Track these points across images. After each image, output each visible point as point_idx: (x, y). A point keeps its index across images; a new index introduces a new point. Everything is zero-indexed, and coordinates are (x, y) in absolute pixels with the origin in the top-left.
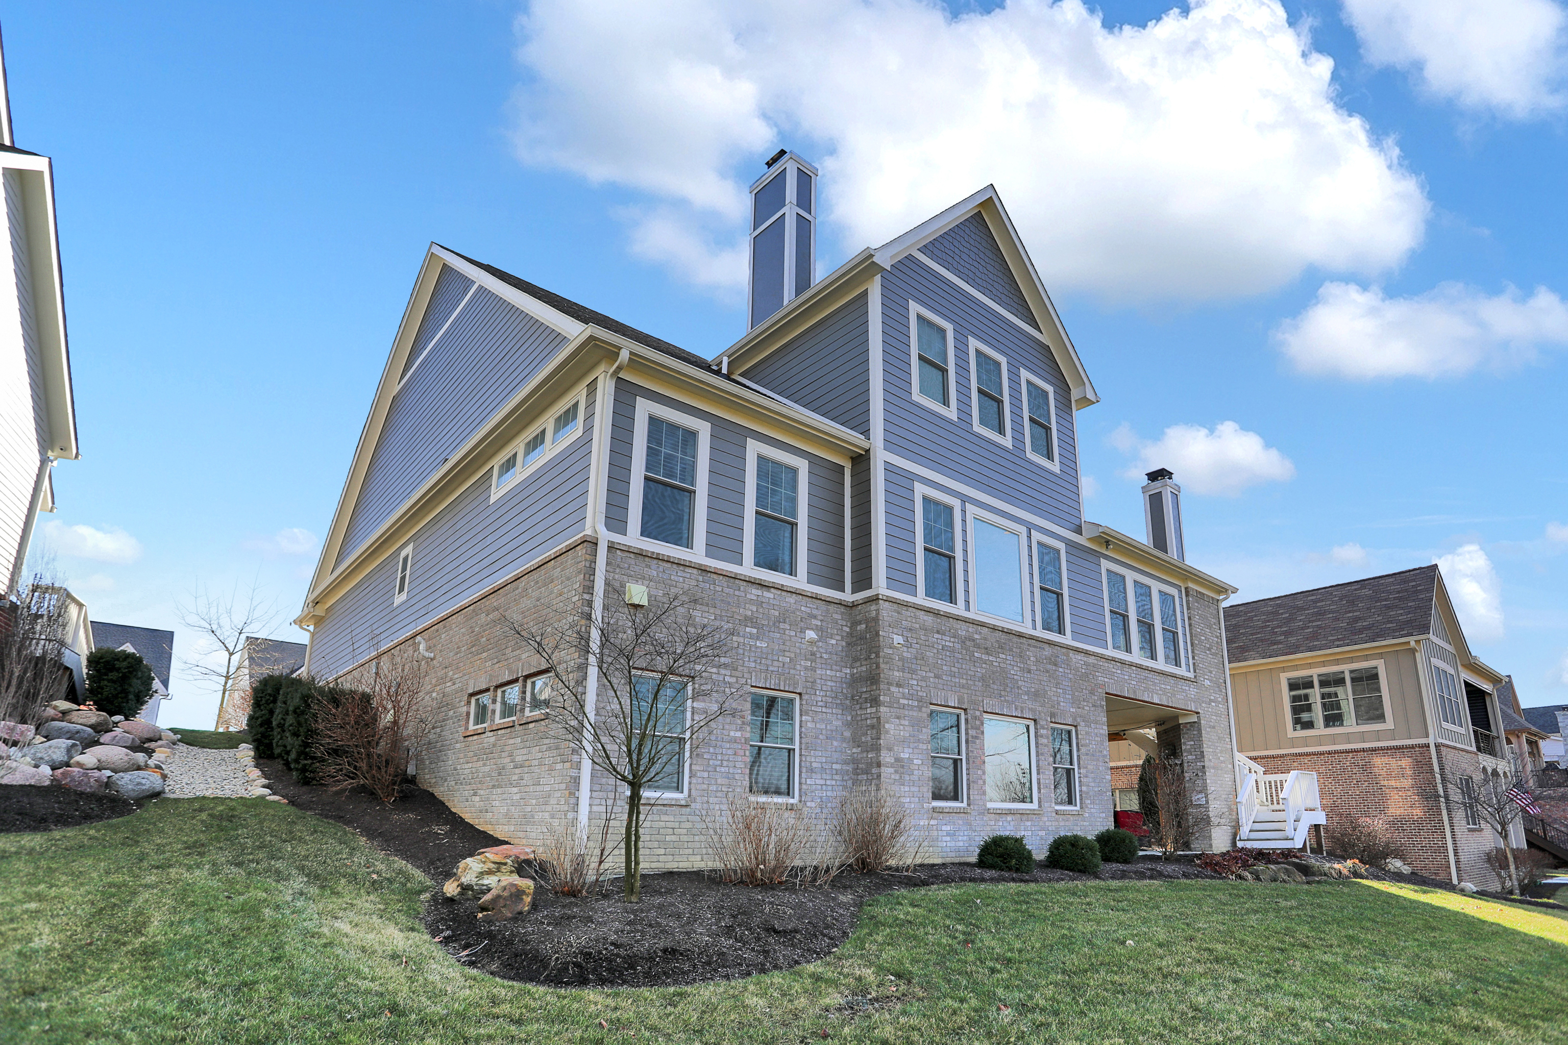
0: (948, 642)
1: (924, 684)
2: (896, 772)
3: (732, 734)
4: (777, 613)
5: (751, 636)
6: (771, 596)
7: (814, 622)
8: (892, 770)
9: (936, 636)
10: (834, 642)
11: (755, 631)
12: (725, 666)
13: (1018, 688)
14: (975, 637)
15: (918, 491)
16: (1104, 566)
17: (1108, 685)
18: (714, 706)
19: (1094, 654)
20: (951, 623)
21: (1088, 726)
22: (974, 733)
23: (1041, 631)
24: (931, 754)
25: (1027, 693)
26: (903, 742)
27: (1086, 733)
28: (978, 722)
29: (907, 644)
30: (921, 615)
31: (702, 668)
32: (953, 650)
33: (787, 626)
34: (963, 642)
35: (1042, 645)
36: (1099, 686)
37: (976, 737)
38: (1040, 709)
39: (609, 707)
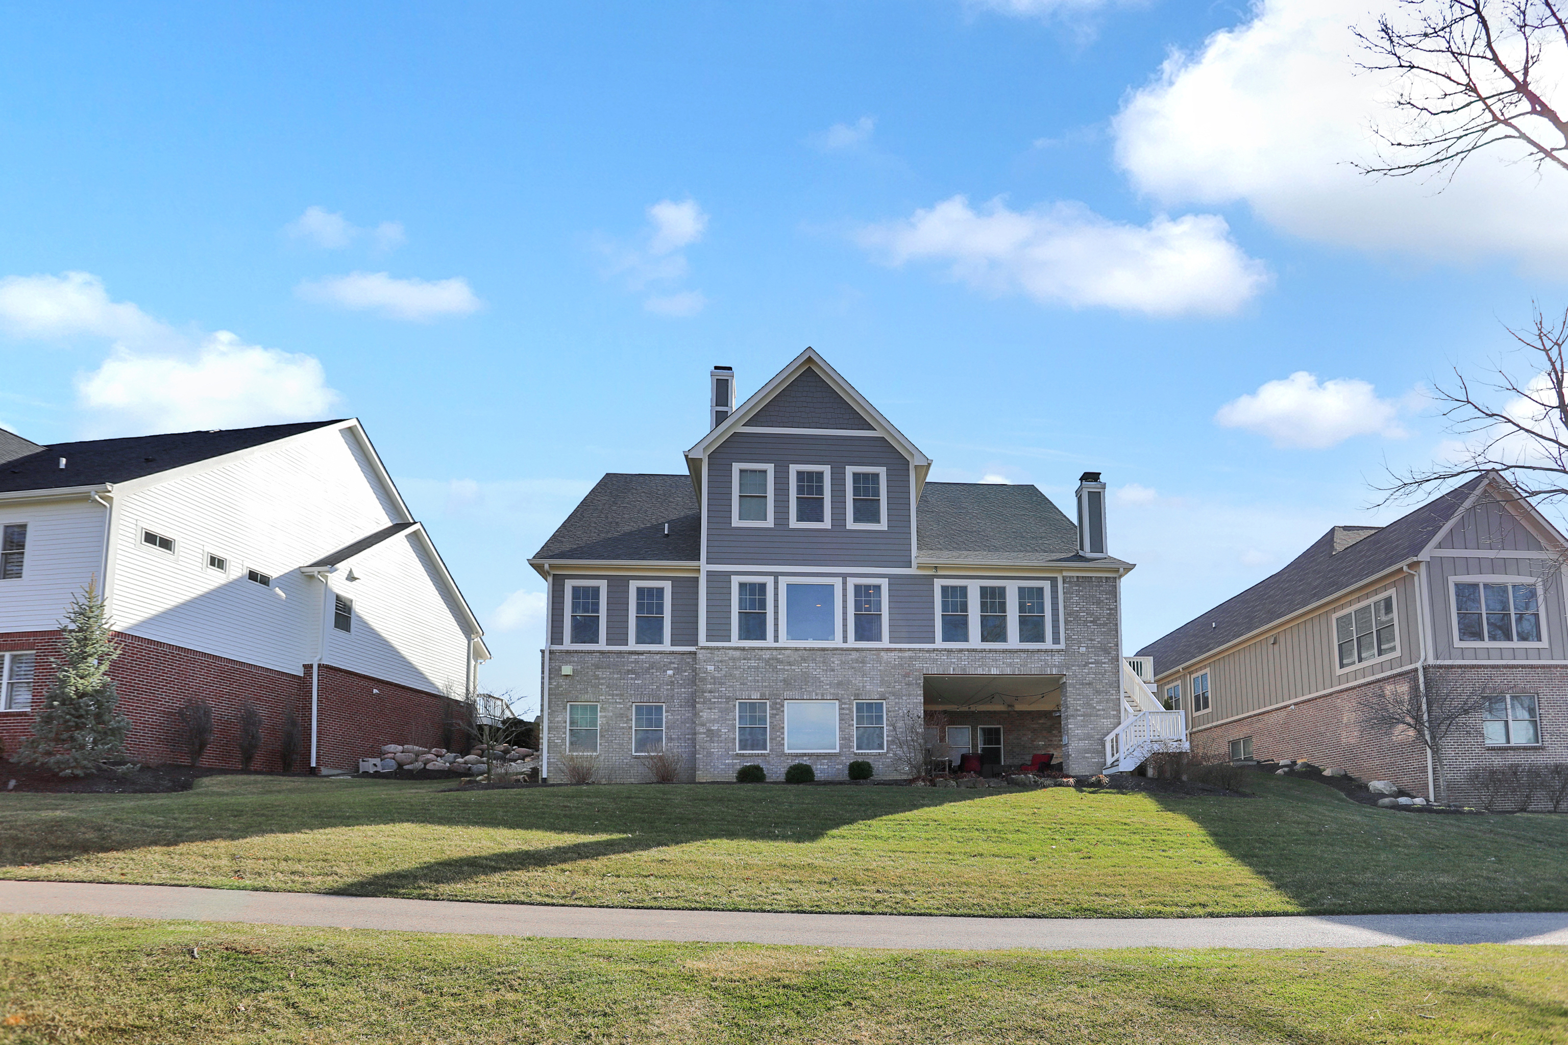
0: (753, 663)
1: (731, 689)
2: (707, 737)
3: (621, 726)
4: (648, 665)
5: (632, 678)
6: (645, 657)
7: (673, 666)
8: (705, 736)
9: (742, 662)
10: (687, 674)
11: (634, 676)
12: (617, 695)
13: (820, 682)
14: (779, 656)
15: (735, 581)
16: (938, 584)
17: (927, 669)
18: (611, 714)
19: (909, 650)
20: (760, 653)
21: (899, 699)
22: (775, 712)
23: (852, 643)
24: (737, 726)
25: (830, 684)
26: (714, 721)
27: (896, 703)
28: (778, 706)
29: (718, 669)
30: (731, 652)
31: (604, 698)
32: (757, 668)
33: (654, 671)
34: (767, 661)
35: (852, 653)
36: (916, 670)
37: (776, 714)
38: (843, 692)
39: (557, 719)
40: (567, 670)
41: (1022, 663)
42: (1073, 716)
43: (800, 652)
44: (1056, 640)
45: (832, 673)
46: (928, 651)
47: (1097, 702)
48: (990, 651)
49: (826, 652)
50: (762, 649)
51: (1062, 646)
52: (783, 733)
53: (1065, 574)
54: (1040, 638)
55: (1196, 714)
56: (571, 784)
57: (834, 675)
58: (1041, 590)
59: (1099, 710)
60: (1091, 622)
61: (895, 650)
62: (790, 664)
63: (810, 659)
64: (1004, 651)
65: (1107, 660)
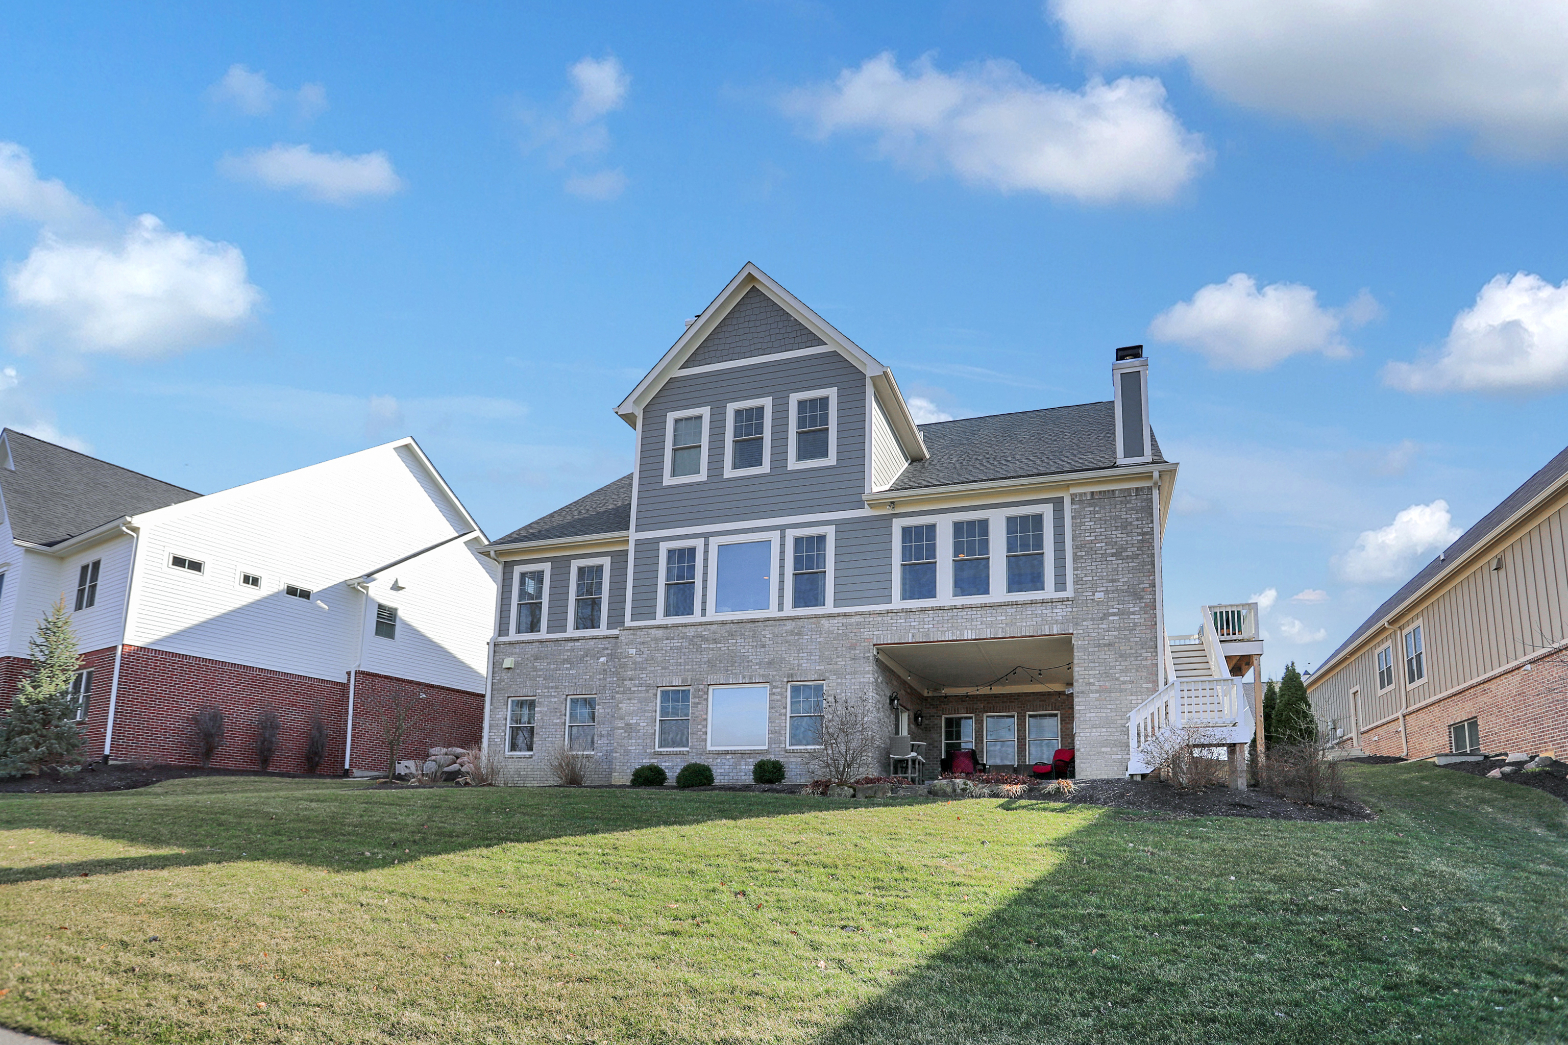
0: (676, 643)
1: (652, 675)
2: (626, 732)
3: (555, 721)
4: (582, 653)
5: (567, 669)
6: (579, 644)
7: (606, 652)
8: (623, 731)
9: (665, 642)
11: (569, 666)
12: (552, 688)
13: (748, 662)
14: (704, 633)
15: (664, 547)
16: (897, 525)
17: (878, 637)
18: (546, 709)
19: (856, 614)
20: (684, 630)
21: (842, 678)
22: (697, 700)
23: (789, 610)
24: (658, 719)
25: (759, 664)
26: (632, 714)
27: (838, 684)
28: (701, 693)
29: (640, 652)
30: (653, 631)
31: (540, 691)
32: (680, 648)
33: (589, 659)
34: (691, 640)
35: (787, 622)
36: (865, 640)
37: (698, 703)
38: (774, 673)
39: (498, 716)
40: (508, 662)
41: (1008, 621)
42: (1082, 692)
43: (727, 627)
44: (1060, 585)
45: (763, 650)
46: (880, 614)
47: (1122, 671)
48: (963, 608)
49: (757, 624)
50: (685, 625)
51: (1069, 593)
52: (706, 726)
53: (1073, 490)
54: (1037, 582)
57: (764, 652)
58: (1038, 519)
59: (1124, 683)
60: (1113, 555)
61: (838, 615)
62: (715, 641)
63: (738, 634)
64: (983, 607)
65: (1137, 609)
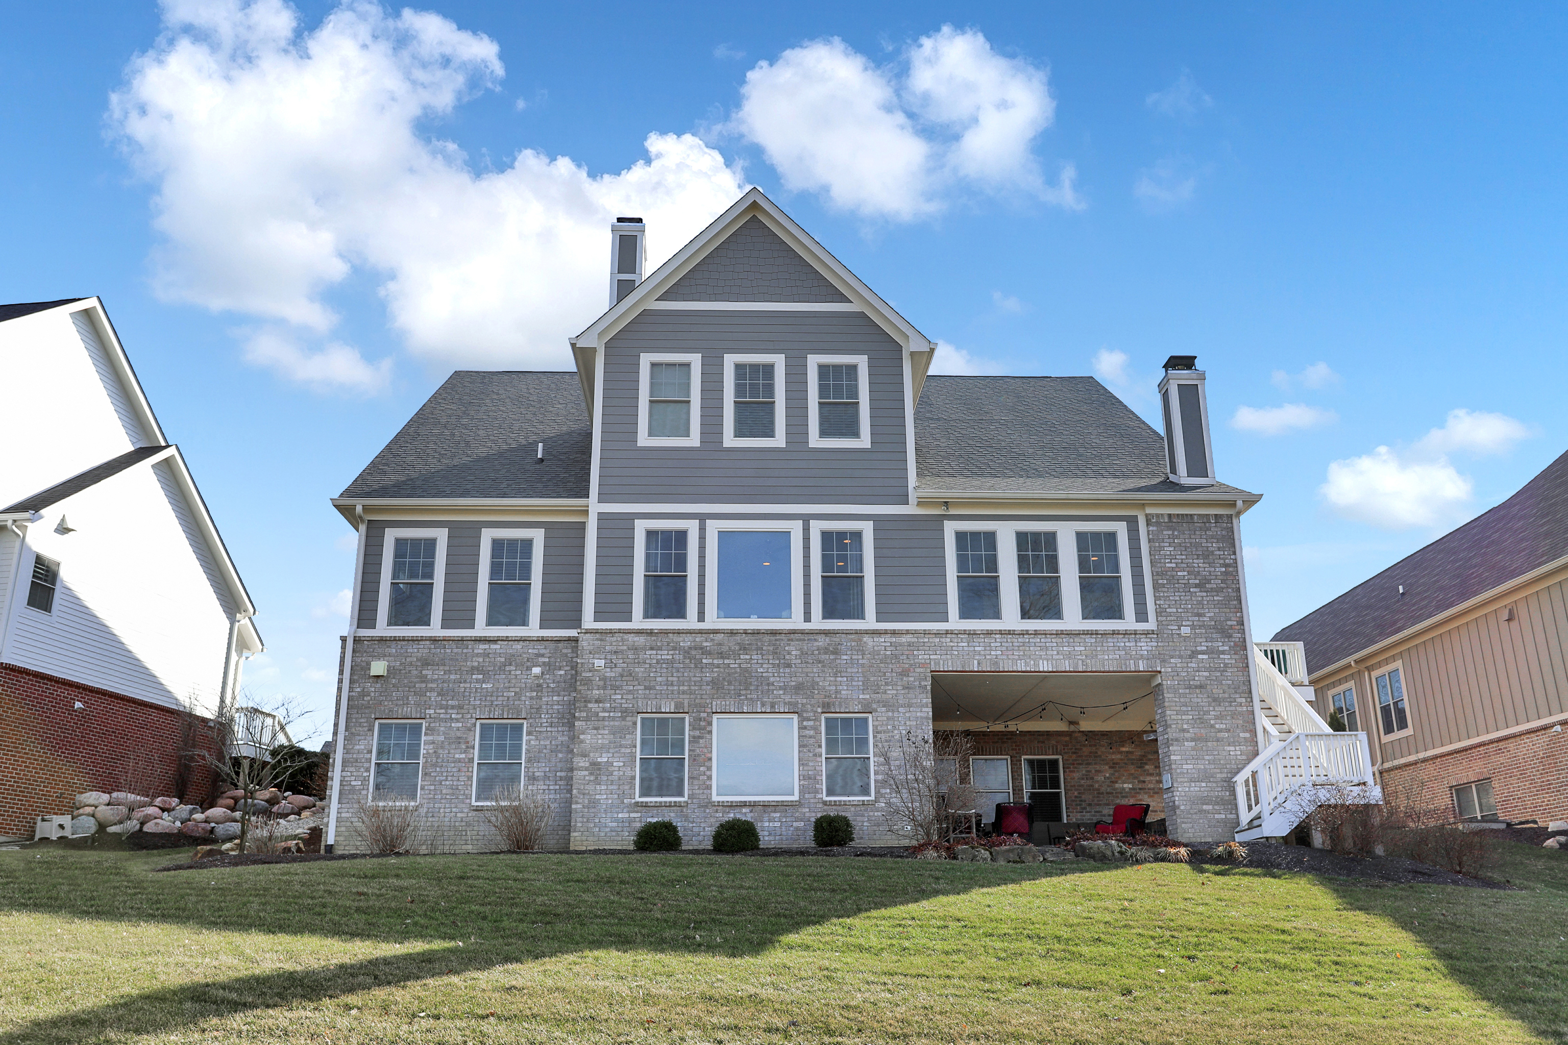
0: (665, 655)
1: (630, 697)
2: (591, 774)
3: (457, 756)
4: (503, 660)
5: (478, 681)
6: (498, 647)
7: (541, 660)
8: (587, 773)
9: (648, 652)
10: (562, 672)
11: (481, 677)
12: (453, 707)
13: (768, 684)
14: (705, 644)
15: (641, 527)
16: (950, 529)
17: (937, 663)
18: (442, 738)
19: (908, 632)
20: (676, 638)
21: (893, 711)
22: (697, 733)
23: (818, 622)
24: (638, 757)
25: (784, 688)
26: (601, 749)
27: (888, 719)
28: (703, 723)
29: (611, 665)
30: (631, 637)
31: (432, 711)
32: (672, 662)
33: (513, 668)
34: (687, 652)
35: (819, 637)
36: (922, 665)
37: (699, 737)
38: (805, 701)
39: (357, 747)
40: (378, 668)
41: (1089, 653)
42: (1177, 740)
43: (738, 638)
44: (1141, 616)
45: (787, 670)
46: (938, 634)
47: (1217, 718)
48: (1036, 633)
49: (778, 637)
50: (679, 632)
51: (1151, 625)
52: (710, 768)
53: (1149, 510)
54: (1116, 612)
55: (1386, 739)
56: (373, 856)
57: (790, 673)
58: (1111, 537)
59: (1220, 731)
60: (1196, 586)
61: (886, 632)
62: (721, 655)
63: (754, 647)
64: (1059, 634)
65: (1226, 648)
